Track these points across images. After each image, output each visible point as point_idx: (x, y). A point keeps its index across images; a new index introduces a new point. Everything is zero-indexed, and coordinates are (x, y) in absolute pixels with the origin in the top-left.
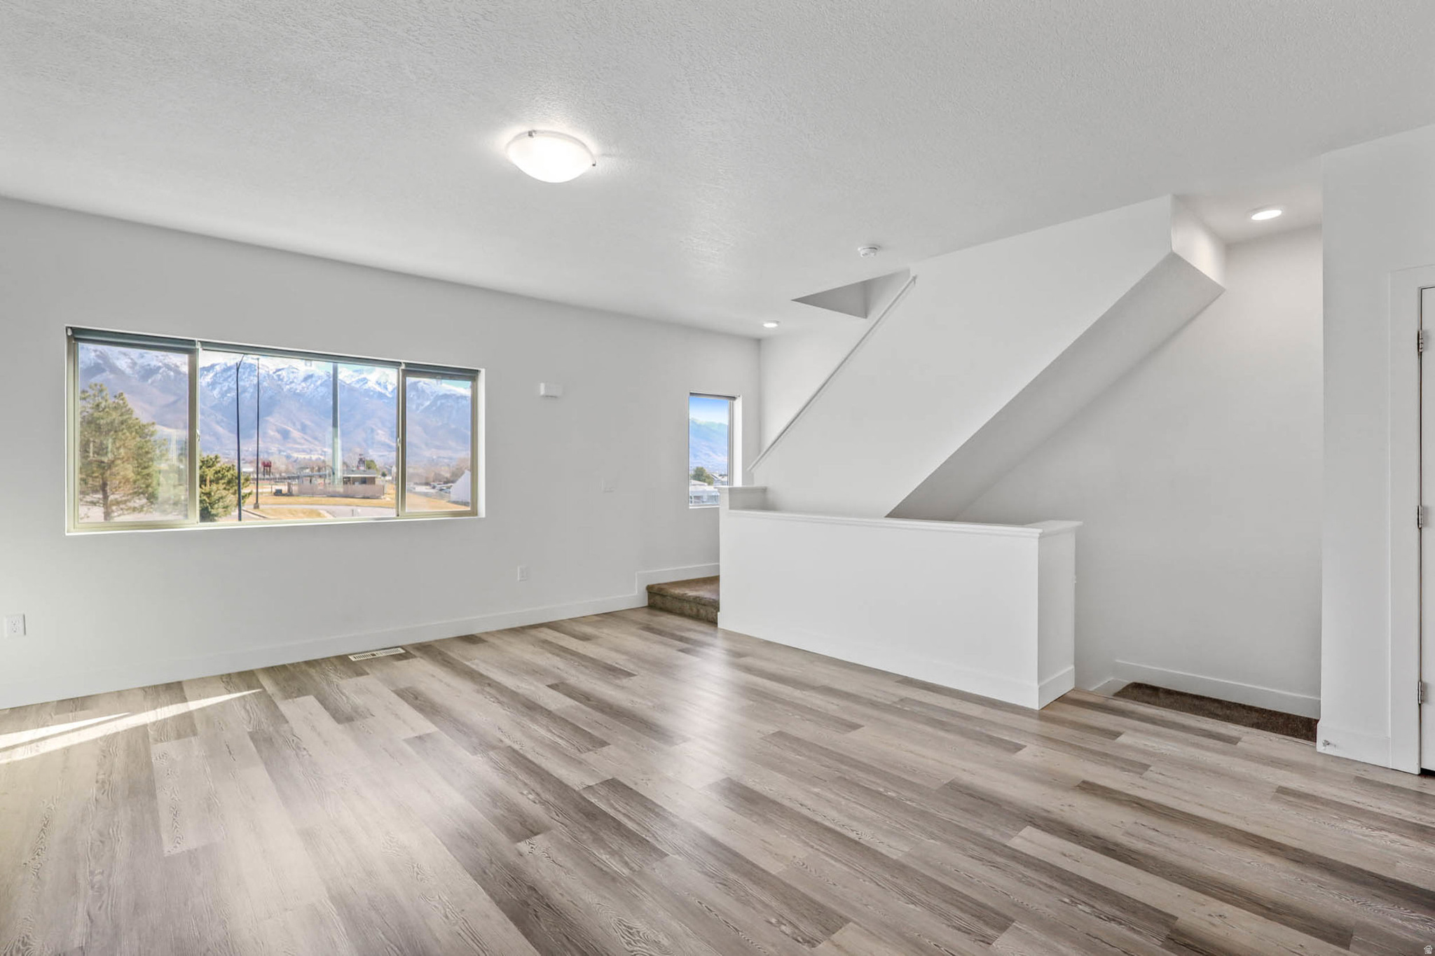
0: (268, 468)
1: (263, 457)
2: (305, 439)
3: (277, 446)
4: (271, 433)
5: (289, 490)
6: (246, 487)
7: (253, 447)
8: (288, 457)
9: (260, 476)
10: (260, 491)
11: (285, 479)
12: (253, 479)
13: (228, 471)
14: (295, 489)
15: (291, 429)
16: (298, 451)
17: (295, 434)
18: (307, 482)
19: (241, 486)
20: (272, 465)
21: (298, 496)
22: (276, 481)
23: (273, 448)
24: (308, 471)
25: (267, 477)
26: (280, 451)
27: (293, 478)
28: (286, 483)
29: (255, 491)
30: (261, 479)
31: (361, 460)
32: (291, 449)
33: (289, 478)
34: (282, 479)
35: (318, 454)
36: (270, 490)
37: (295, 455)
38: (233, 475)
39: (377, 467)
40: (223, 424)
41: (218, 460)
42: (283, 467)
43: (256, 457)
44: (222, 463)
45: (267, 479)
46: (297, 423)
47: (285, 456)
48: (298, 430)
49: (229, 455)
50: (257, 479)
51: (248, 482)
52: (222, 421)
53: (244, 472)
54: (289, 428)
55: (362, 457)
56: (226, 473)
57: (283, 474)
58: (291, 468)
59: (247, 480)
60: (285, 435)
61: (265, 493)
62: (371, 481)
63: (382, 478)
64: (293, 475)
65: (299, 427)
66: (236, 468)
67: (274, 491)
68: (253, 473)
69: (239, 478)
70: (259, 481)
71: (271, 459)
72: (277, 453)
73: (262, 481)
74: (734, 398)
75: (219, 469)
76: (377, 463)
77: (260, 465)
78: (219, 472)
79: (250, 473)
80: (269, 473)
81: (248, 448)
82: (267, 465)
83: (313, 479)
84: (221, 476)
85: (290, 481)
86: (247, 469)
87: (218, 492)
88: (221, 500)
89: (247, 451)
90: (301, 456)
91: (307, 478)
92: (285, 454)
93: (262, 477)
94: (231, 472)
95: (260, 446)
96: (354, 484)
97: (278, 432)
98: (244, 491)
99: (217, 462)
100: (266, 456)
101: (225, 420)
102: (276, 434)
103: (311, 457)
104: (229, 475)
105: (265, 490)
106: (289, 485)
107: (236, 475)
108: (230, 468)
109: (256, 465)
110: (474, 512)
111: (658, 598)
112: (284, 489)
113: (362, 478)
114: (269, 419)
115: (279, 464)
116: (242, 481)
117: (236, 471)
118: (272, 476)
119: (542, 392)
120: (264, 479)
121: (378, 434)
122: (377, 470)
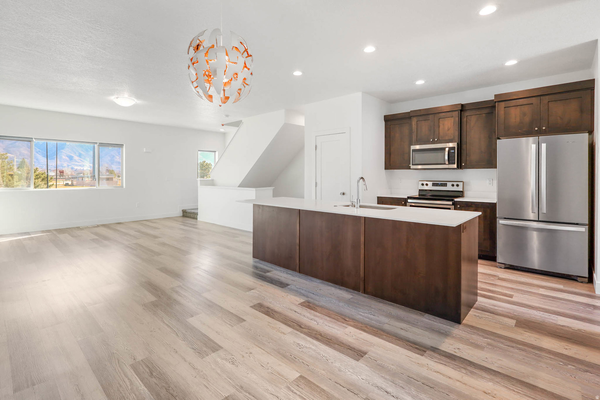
0: (62, 174)
1: (59, 168)
2: (81, 160)
3: (66, 163)
4: (64, 157)
5: (72, 183)
6: (51, 182)
7: (54, 164)
8: (72, 168)
9: (58, 177)
10: (57, 184)
11: (70, 178)
12: (54, 178)
13: (42, 175)
14: (75, 183)
15: (74, 156)
16: (77, 165)
17: (76, 158)
18: (80, 179)
19: (49, 182)
20: (64, 172)
21: (76, 186)
22: (66, 179)
23: (65, 164)
24: (81, 175)
25: (61, 177)
26: (68, 166)
27: (74, 178)
28: (71, 180)
29: (55, 184)
30: (58, 178)
31: (107, 170)
32: (74, 164)
33: (72, 178)
34: (69, 179)
35: (87, 167)
36: (63, 183)
37: (76, 168)
38: (44, 177)
39: (116, 173)
40: (39, 153)
41: (37, 170)
42: (69, 173)
43: (56, 168)
44: (39, 171)
45: (62, 178)
46: (77, 153)
47: (71, 168)
48: (77, 156)
49: (43, 167)
50: (56, 178)
51: (52, 180)
52: (39, 152)
53: (50, 175)
54: (73, 155)
55: (108, 168)
56: (41, 176)
57: (70, 176)
58: (73, 173)
59: (51, 179)
60: (71, 158)
61: (61, 185)
62: (111, 179)
63: (118, 178)
64: (74, 177)
65: (78, 155)
66: (46, 173)
67: (65, 184)
68: (54, 175)
69: (47, 177)
70: (57, 180)
71: (64, 169)
72: (67, 166)
73: (59, 179)
74: (215, 152)
75: (38, 174)
76: (115, 171)
77: (58, 172)
78: (38, 175)
79: (53, 176)
80: (63, 176)
81: (52, 164)
82: (62, 172)
83: (83, 178)
84: (39, 177)
85: (72, 179)
86: (52, 174)
87: (38, 182)
88: (39, 186)
89: (52, 165)
90: (79, 168)
91: (80, 178)
92: (71, 167)
93: (59, 177)
94: (44, 175)
95: (58, 163)
96: (103, 180)
97: (67, 157)
98: (50, 184)
99: (37, 171)
100: (61, 168)
101: (41, 151)
102: (67, 158)
103: (83, 169)
104: (43, 176)
105: (60, 183)
106: (72, 181)
107: (46, 176)
108: (43, 173)
109: (56, 172)
110: (123, 187)
111: (185, 213)
112: (70, 183)
113: (107, 178)
114: (63, 151)
115: (68, 171)
116: (49, 179)
117: (46, 175)
118: (64, 177)
119: (145, 151)
120: (60, 178)
121: (116, 158)
122: (115, 174)
